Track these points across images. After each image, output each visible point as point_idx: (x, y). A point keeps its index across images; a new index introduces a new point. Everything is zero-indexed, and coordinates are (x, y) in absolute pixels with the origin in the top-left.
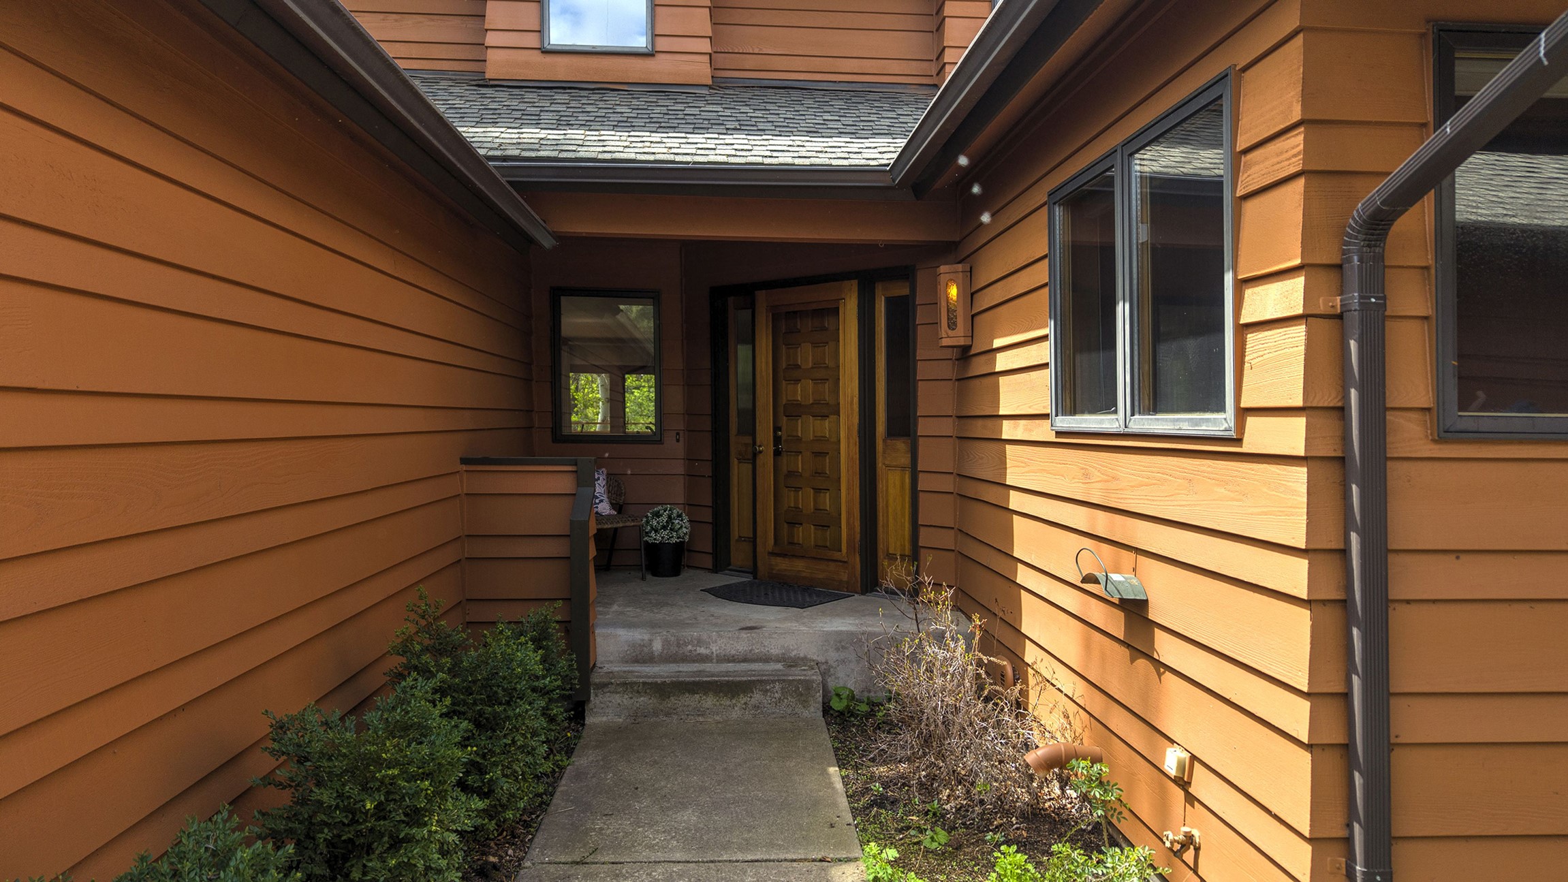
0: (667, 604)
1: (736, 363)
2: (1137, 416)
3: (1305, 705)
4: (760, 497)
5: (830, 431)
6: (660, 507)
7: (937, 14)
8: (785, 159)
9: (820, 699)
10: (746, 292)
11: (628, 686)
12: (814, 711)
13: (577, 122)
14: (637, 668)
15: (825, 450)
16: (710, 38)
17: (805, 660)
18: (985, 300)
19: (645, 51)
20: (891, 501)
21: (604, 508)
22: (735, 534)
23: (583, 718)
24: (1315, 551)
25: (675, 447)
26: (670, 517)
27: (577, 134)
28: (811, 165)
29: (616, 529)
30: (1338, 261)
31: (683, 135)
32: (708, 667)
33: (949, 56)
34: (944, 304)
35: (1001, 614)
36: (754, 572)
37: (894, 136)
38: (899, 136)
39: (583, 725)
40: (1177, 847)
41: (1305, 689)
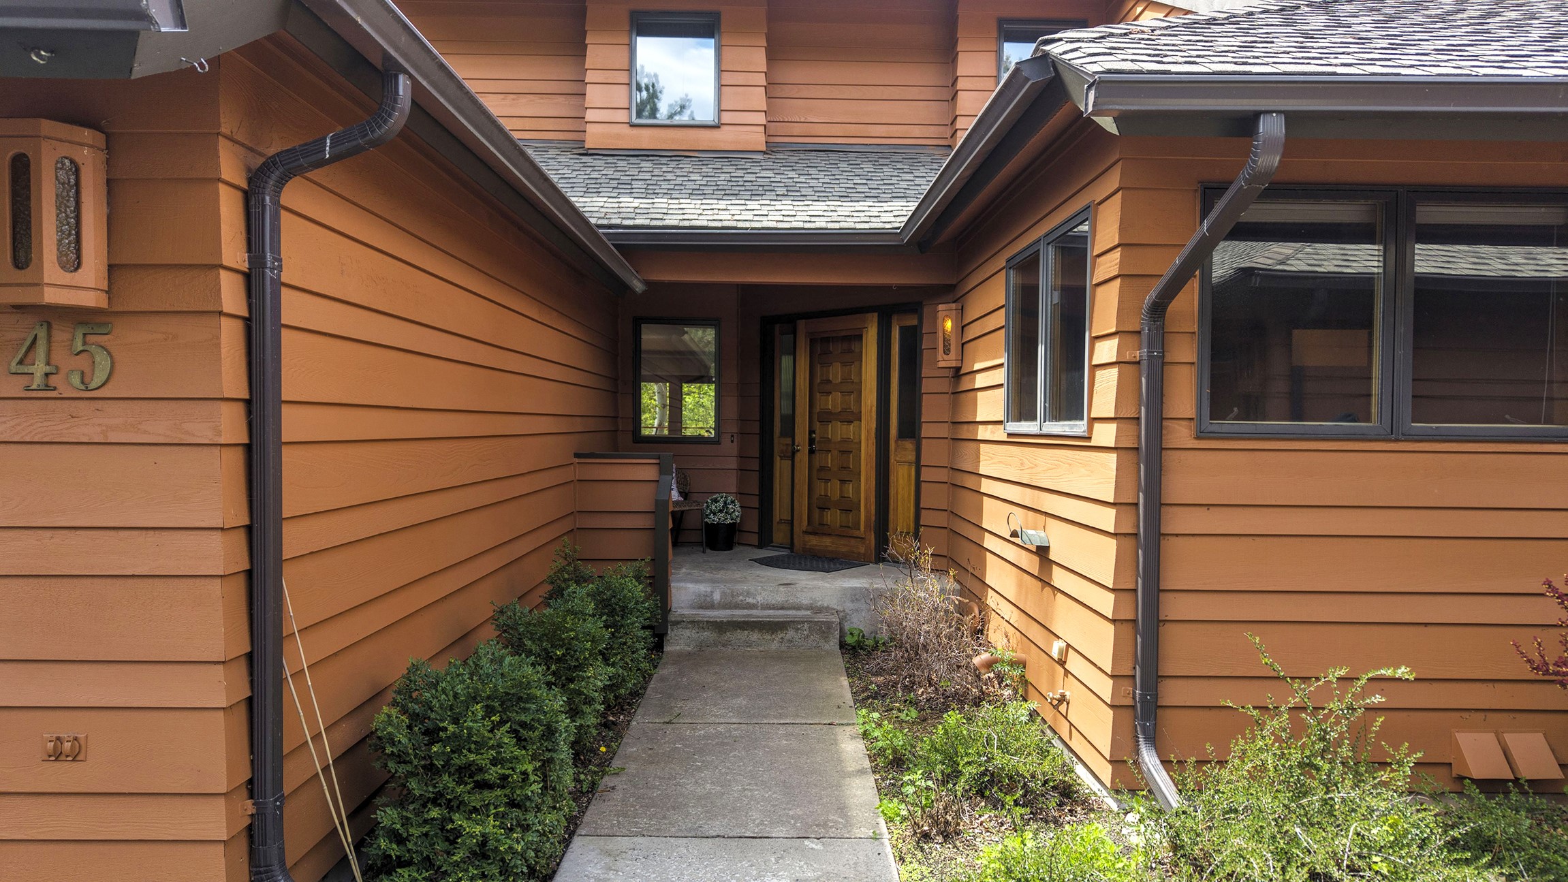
0: (723, 569)
1: (780, 372)
2: (1047, 423)
3: (1112, 596)
4: (797, 487)
5: (854, 434)
6: (717, 495)
7: (952, 86)
8: (820, 223)
9: (838, 636)
10: (790, 321)
11: (695, 624)
12: (833, 645)
13: (661, 191)
14: (701, 612)
15: (848, 449)
16: (765, 112)
17: (828, 608)
18: (972, 332)
19: (713, 123)
20: (900, 490)
21: (675, 495)
22: (777, 518)
23: (663, 648)
24: (1121, 504)
25: (730, 447)
26: (725, 503)
27: (661, 202)
28: (840, 229)
29: (683, 512)
30: (1139, 330)
31: (743, 202)
32: (754, 612)
33: (960, 123)
34: (940, 334)
35: (971, 570)
36: (791, 547)
37: (908, 199)
38: (912, 199)
39: (662, 652)
40: (1055, 702)
41: (1111, 587)
